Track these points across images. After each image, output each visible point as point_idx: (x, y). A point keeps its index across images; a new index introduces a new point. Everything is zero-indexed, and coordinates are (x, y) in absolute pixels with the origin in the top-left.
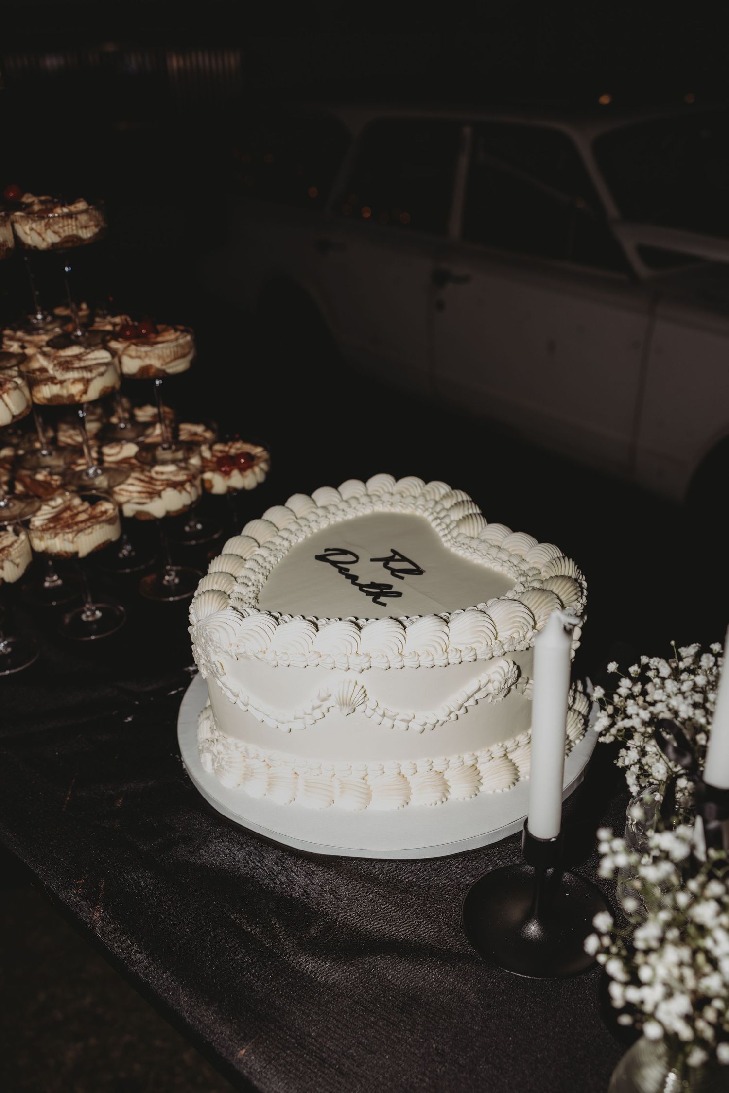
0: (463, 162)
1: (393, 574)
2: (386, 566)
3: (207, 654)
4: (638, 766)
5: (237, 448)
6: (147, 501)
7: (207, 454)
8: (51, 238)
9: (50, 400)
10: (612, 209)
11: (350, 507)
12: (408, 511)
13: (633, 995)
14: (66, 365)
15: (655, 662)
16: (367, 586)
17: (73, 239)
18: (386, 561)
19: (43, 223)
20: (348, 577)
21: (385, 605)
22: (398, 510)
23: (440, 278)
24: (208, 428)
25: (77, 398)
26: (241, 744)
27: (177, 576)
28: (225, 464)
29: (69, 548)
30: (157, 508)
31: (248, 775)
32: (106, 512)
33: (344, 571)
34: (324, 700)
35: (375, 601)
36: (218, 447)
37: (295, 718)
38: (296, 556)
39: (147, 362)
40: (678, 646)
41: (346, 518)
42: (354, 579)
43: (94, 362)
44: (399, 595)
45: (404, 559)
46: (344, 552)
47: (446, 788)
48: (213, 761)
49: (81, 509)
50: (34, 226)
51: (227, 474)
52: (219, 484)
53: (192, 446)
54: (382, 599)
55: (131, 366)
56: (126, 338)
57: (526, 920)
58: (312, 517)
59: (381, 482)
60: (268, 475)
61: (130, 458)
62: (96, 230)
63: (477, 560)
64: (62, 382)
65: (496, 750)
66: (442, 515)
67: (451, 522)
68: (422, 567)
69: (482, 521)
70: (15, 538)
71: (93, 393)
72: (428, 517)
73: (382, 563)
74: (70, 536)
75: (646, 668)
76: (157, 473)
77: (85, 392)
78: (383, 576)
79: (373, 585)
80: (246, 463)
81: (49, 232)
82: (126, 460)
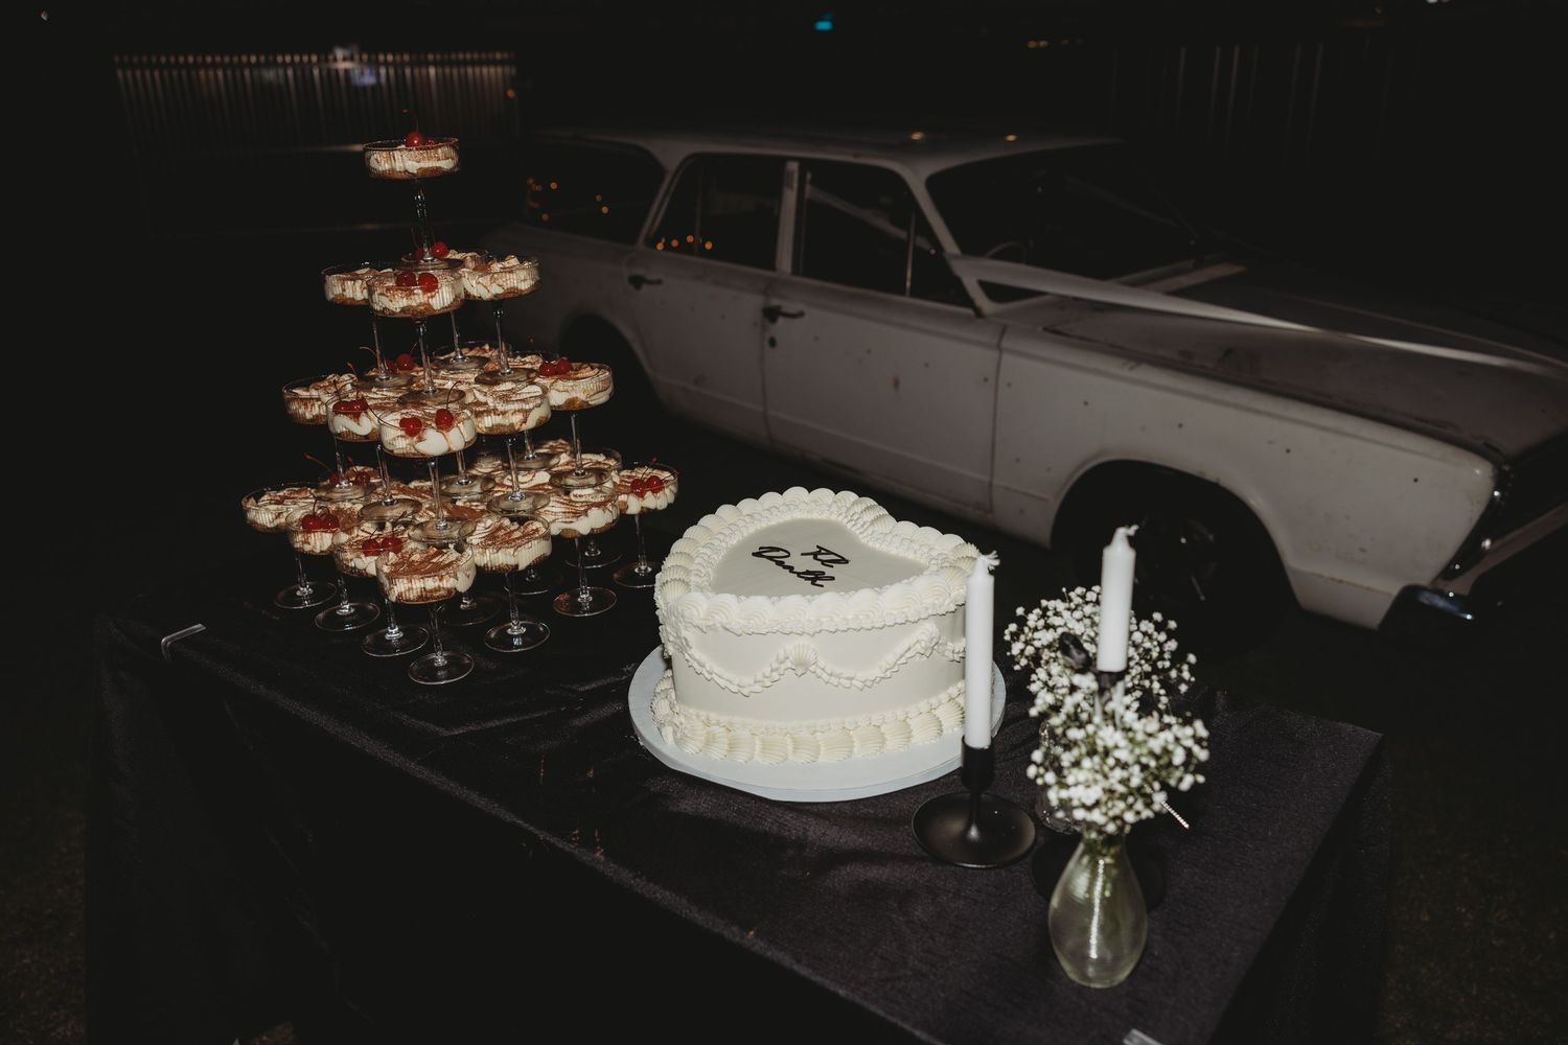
0: (790, 197)
1: (823, 564)
2: (815, 558)
3: (677, 631)
4: (1045, 689)
5: (642, 473)
6: (574, 520)
7: (617, 479)
8: (496, 290)
9: (491, 429)
10: (950, 246)
11: (772, 514)
12: (824, 517)
13: (1064, 794)
14: (505, 398)
15: (1052, 604)
16: (804, 573)
17: (513, 290)
18: (815, 555)
19: (489, 277)
20: (785, 567)
21: (822, 586)
22: (815, 516)
23: (772, 314)
24: (608, 456)
25: (517, 428)
26: (703, 714)
27: (591, 595)
28: (639, 488)
29: (511, 561)
30: (583, 526)
31: (710, 741)
32: (537, 530)
33: (780, 564)
34: (782, 663)
35: (813, 583)
36: (625, 473)
37: (755, 682)
38: (734, 554)
39: (573, 395)
40: (1068, 591)
41: (770, 524)
42: (791, 569)
43: (528, 396)
44: (833, 578)
45: (829, 552)
46: (778, 550)
47: (883, 741)
48: (675, 733)
49: (512, 528)
50: (481, 280)
51: (641, 495)
52: (634, 505)
53: (600, 473)
54: (818, 582)
55: (558, 398)
56: (547, 375)
57: (967, 829)
58: (741, 523)
59: (796, 493)
60: (678, 497)
61: (544, 484)
62: (532, 283)
63: (893, 551)
64: (504, 413)
65: (923, 706)
66: (855, 517)
67: (865, 523)
68: (846, 558)
69: (892, 520)
70: (458, 554)
71: (531, 423)
72: (842, 520)
73: (812, 557)
74: (512, 551)
75: (1046, 610)
76: (575, 496)
77: (525, 422)
78: (817, 566)
79: (808, 572)
80: (656, 486)
81: (494, 285)
82: (538, 486)
